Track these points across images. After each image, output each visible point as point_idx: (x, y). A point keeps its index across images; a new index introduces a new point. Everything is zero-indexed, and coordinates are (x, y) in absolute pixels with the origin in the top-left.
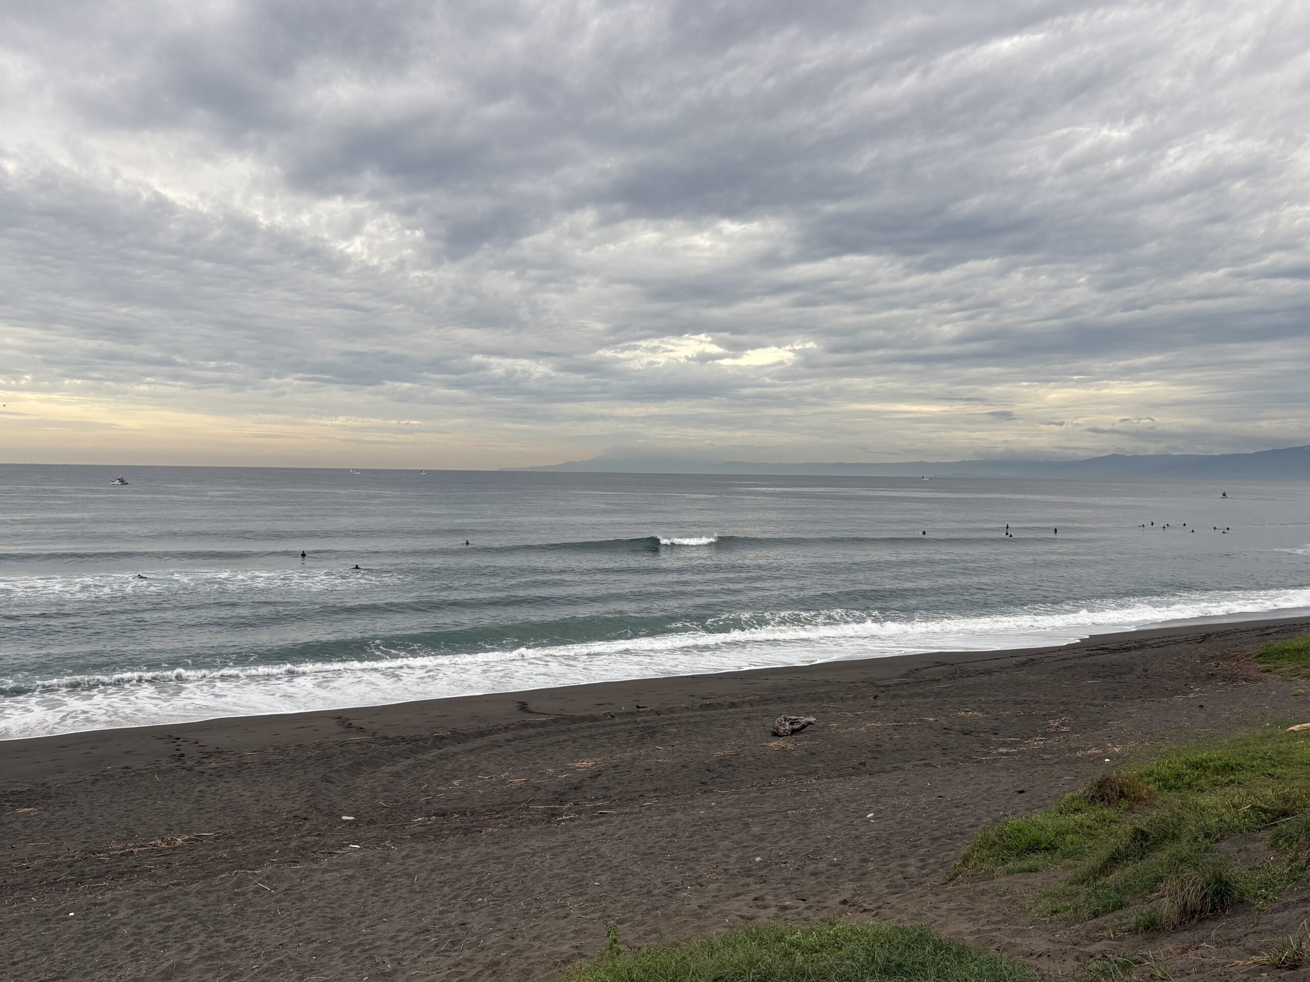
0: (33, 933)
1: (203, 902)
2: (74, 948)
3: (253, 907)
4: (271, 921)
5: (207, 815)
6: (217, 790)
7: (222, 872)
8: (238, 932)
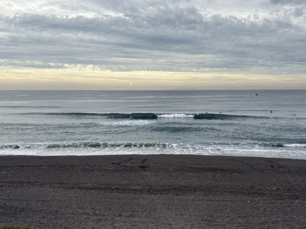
0: (240, 204)
1: (281, 206)
2: (249, 210)
3: (296, 210)
4: (301, 215)
5: (281, 183)
6: (283, 177)
7: (286, 199)
8: (292, 216)
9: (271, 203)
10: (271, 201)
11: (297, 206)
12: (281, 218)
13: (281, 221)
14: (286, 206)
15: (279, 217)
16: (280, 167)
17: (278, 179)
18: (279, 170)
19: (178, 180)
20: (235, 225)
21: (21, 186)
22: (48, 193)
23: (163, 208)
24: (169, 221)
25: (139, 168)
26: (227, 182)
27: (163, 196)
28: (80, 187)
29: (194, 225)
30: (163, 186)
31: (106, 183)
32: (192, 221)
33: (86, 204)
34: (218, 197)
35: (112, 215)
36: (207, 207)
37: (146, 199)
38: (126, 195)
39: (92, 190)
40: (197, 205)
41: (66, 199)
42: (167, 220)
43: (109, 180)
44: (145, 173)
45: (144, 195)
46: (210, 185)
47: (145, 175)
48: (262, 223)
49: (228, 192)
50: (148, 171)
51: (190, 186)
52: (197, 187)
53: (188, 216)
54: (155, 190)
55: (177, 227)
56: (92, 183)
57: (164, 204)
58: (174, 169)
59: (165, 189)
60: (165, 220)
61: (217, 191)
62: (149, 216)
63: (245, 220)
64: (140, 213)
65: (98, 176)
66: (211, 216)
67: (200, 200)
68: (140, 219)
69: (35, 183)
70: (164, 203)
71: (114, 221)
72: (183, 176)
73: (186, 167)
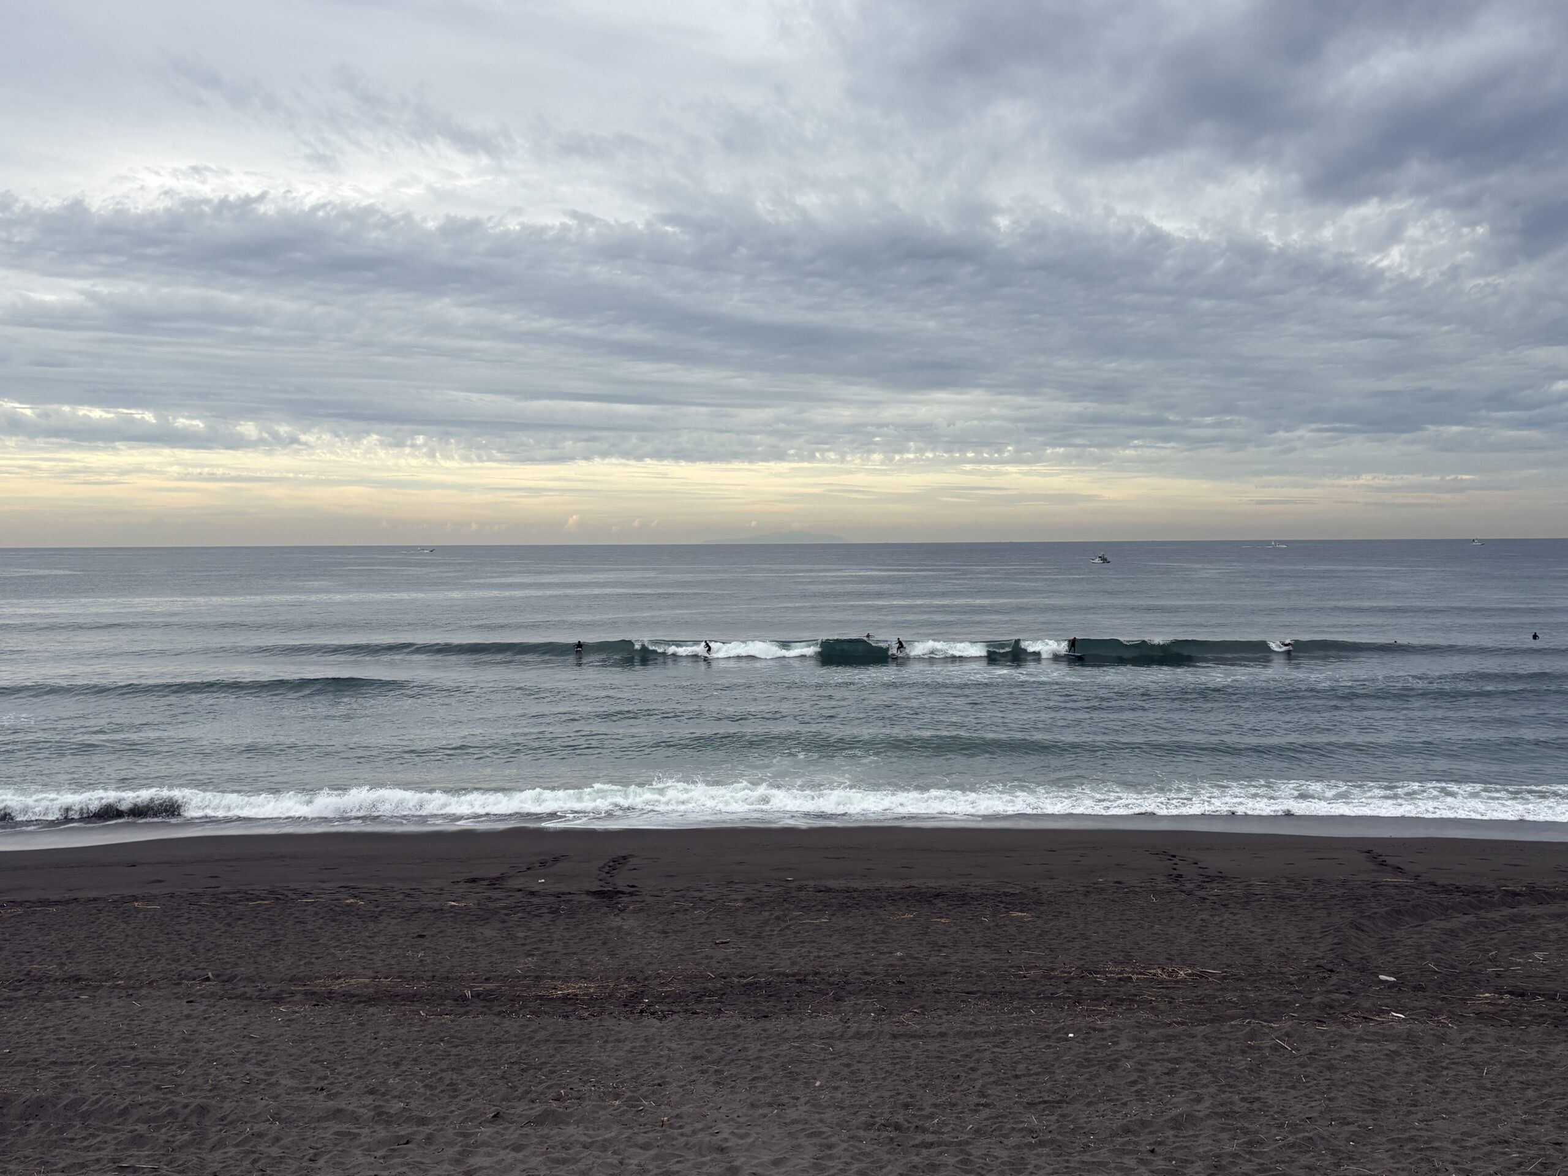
0: (1033, 1048)
1: (1212, 1049)
2: (1075, 1073)
3: (1271, 1066)
4: (1293, 1087)
5: (1212, 949)
6: (1223, 921)
7: (1233, 1018)
8: (1254, 1092)
9: (1169, 1038)
10: (1169, 1031)
11: (1276, 1048)
12: (1207, 1104)
13: (1208, 1116)
14: (1230, 1051)
15: (1199, 1099)
16: (1211, 879)
17: (1200, 932)
18: (1203, 894)
19: (765, 948)
20: (1012, 1141)
21: (33, 998)
22: (163, 1026)
23: (693, 1077)
24: (719, 1136)
25: (589, 898)
26: (981, 950)
27: (696, 1022)
28: (314, 993)
29: (830, 1147)
30: (696, 977)
31: (438, 974)
32: (823, 1133)
33: (341, 1069)
34: (940, 1017)
35: (460, 1115)
36: (890, 1068)
37: (619, 1041)
38: (527, 1026)
39: (371, 1006)
40: (846, 1060)
41: (249, 1053)
42: (711, 1131)
43: (451, 957)
44: (617, 922)
45: (610, 1023)
46: (906, 965)
47: (619, 929)
48: (1127, 1131)
49: (985, 993)
50: (634, 912)
51: (816, 974)
52: (850, 978)
53: (805, 1108)
54: (661, 999)
55: (755, 1162)
56: (370, 973)
57: (701, 1057)
58: (749, 900)
59: (706, 992)
60: (702, 1130)
61: (937, 992)
62: (629, 1115)
63: (1054, 1118)
64: (588, 1105)
65: (401, 941)
66: (906, 1106)
67: (859, 1036)
68: (591, 1132)
69: (101, 981)
70: (699, 1054)
71: (468, 1145)
72: (788, 927)
73: (800, 889)
